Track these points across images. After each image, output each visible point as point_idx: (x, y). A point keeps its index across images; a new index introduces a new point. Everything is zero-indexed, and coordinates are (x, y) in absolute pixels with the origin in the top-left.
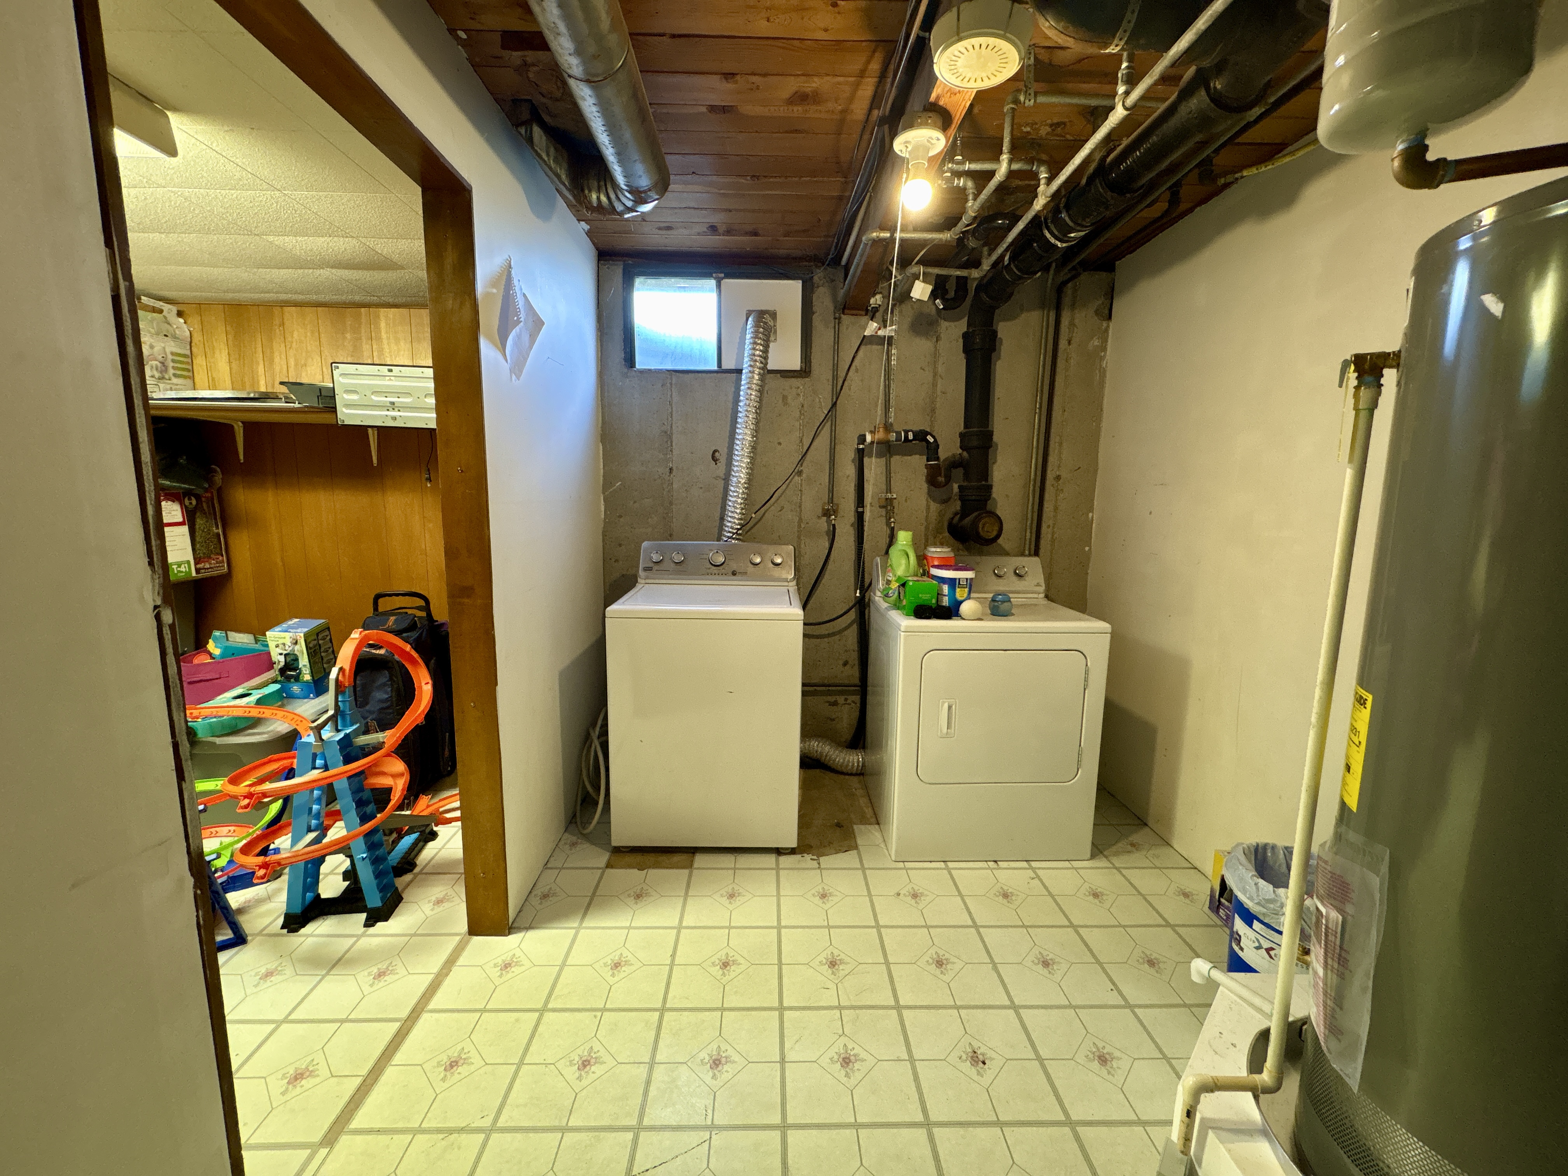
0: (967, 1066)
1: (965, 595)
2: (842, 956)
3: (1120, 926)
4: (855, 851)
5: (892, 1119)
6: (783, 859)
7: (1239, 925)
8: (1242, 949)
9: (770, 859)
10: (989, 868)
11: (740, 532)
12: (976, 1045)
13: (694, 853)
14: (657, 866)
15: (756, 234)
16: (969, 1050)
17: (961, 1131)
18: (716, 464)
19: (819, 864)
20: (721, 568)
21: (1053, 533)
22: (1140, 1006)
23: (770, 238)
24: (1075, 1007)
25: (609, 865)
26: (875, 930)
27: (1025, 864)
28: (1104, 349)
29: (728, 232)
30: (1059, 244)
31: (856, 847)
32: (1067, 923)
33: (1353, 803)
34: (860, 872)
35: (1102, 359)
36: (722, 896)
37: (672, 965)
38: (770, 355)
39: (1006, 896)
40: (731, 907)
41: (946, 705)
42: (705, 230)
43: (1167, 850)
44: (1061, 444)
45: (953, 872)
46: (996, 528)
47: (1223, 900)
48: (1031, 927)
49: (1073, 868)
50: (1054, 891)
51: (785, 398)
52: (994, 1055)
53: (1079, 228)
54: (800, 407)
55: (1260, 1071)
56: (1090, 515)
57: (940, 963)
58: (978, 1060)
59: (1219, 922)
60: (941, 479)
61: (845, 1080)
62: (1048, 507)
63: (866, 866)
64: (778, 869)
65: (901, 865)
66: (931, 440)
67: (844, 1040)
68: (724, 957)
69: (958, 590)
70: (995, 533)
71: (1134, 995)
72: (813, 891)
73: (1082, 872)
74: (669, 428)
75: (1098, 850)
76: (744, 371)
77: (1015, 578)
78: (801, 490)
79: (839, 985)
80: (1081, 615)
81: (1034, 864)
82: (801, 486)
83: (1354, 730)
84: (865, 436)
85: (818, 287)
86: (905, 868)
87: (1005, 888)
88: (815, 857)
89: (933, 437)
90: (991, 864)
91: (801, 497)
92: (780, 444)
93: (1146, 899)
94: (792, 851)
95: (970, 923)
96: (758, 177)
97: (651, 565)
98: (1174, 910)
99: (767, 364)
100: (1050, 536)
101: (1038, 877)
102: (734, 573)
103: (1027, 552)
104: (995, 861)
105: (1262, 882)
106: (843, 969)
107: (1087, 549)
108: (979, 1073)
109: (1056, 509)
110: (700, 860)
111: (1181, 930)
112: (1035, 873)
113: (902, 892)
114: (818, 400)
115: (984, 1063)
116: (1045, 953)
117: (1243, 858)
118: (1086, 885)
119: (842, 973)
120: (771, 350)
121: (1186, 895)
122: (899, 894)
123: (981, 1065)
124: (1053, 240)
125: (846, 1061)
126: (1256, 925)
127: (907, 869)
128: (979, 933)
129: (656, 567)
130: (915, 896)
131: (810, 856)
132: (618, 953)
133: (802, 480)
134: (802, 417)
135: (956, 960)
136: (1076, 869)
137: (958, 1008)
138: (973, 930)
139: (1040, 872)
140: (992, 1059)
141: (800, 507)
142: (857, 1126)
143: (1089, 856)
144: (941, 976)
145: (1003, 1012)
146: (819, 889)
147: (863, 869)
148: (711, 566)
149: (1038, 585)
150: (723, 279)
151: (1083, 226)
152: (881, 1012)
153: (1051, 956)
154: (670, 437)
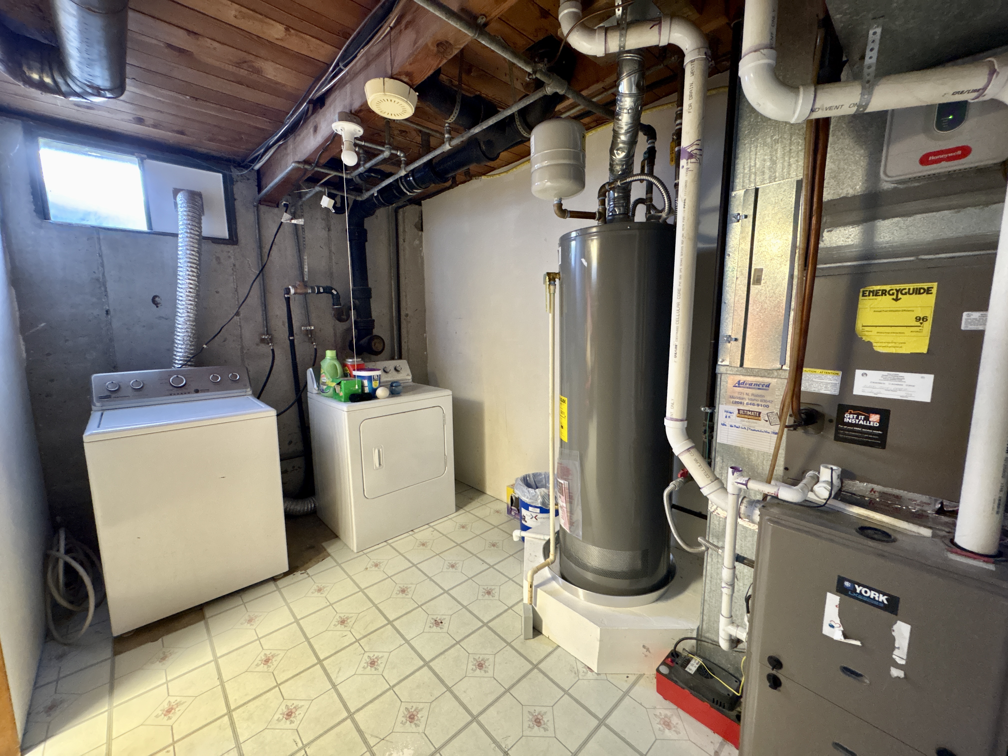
0: (435, 629)
1: (378, 385)
2: (347, 615)
3: (477, 536)
4: (329, 557)
5: (408, 674)
6: (279, 582)
7: (524, 512)
8: (526, 522)
9: (271, 587)
10: (410, 535)
11: (192, 360)
12: (435, 617)
13: (201, 609)
14: (169, 632)
15: (182, 133)
16: (433, 621)
17: (443, 656)
18: (157, 307)
19: (308, 574)
20: (183, 388)
21: (408, 346)
22: (495, 564)
23: (195, 139)
24: (471, 578)
25: (116, 653)
26: (361, 593)
27: (427, 526)
28: (422, 246)
29: (155, 126)
30: (408, 193)
31: (329, 555)
32: (455, 544)
33: (565, 439)
34: (338, 567)
35: (421, 251)
36: (242, 624)
37: (222, 684)
38: (203, 225)
39: (423, 545)
40: (254, 627)
41: (377, 451)
42: (131, 118)
43: (484, 497)
44: (406, 296)
45: (392, 544)
46: (382, 345)
47: (512, 507)
48: (441, 553)
49: (450, 519)
50: (445, 533)
51: (218, 258)
52: (444, 617)
53: (418, 188)
54: (232, 265)
55: (549, 556)
56: (425, 335)
57: (403, 591)
58: (438, 623)
59: (512, 518)
60: (344, 317)
61: (376, 672)
62: (404, 331)
63: (340, 562)
64: (279, 589)
65: (361, 553)
66: (335, 293)
67: (366, 654)
68: (263, 657)
69: (373, 382)
70: (381, 348)
71: (491, 561)
72: (312, 590)
73: (454, 519)
74: (101, 276)
75: (459, 506)
76: (179, 236)
77: (395, 373)
78: (240, 326)
79: (352, 630)
80: (437, 388)
81: (432, 524)
82: (240, 323)
83: (562, 412)
84: (289, 289)
85: (237, 181)
86: (364, 554)
87: (422, 541)
88: (303, 572)
89: (336, 291)
90: (411, 533)
91: (241, 331)
92: (217, 292)
93: (484, 520)
94: (286, 574)
95: (411, 565)
96: (197, 99)
97: (108, 394)
98: (495, 520)
99: (201, 232)
100: (406, 347)
101: (435, 529)
102: (197, 391)
103: (396, 357)
104: (412, 531)
105: (530, 489)
106: (350, 622)
107: (425, 353)
108: (441, 628)
109: (408, 332)
110: (208, 612)
111: (500, 527)
112: (433, 528)
113: (368, 567)
114: (247, 262)
115: (442, 623)
116: (451, 562)
117: (521, 483)
118: (458, 524)
119: (351, 624)
120: (203, 221)
121: (497, 512)
122: (367, 569)
123: (441, 624)
124: (405, 191)
125: (372, 663)
126: (530, 508)
127: (365, 554)
128: (417, 568)
129: (113, 395)
130: (376, 565)
131: (300, 572)
132: (167, 702)
133: (240, 319)
134: (235, 274)
135: (410, 586)
136: (451, 519)
137: (420, 606)
138: (414, 568)
139: (435, 527)
140: (444, 619)
141: (241, 338)
142: (392, 688)
143: (454, 510)
144: (407, 596)
145: (442, 597)
146: (315, 587)
147: (339, 565)
148: (172, 388)
149: (408, 375)
150: (145, 159)
151: (421, 187)
152: (382, 630)
153: (454, 562)
154: (104, 284)
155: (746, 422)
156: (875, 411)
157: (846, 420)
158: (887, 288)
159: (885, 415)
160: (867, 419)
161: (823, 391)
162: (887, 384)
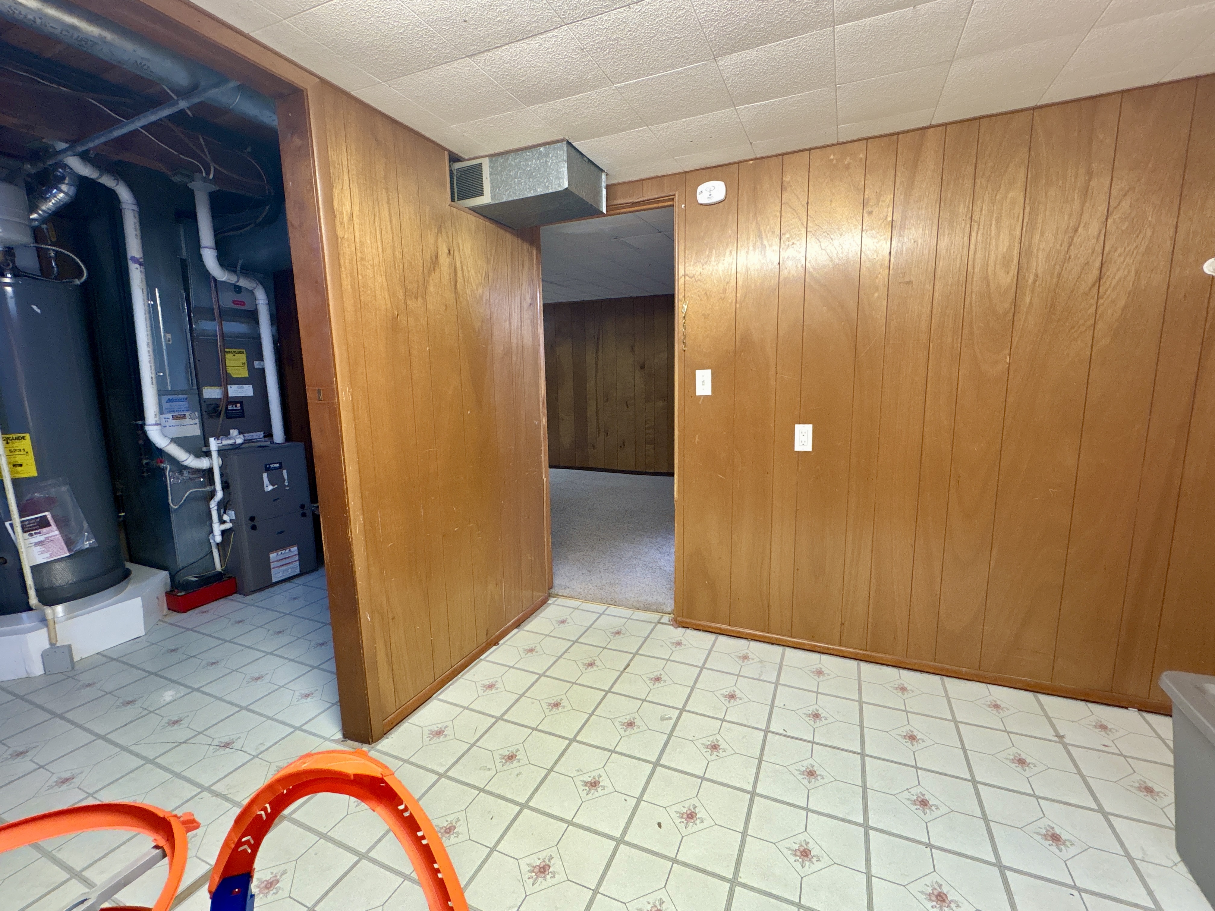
33: (32, 474)
83: (14, 451)
155: (178, 422)
156: (238, 402)
157: (229, 408)
158: (230, 350)
159: (241, 403)
160: (236, 406)
161: (217, 397)
162: (240, 390)
